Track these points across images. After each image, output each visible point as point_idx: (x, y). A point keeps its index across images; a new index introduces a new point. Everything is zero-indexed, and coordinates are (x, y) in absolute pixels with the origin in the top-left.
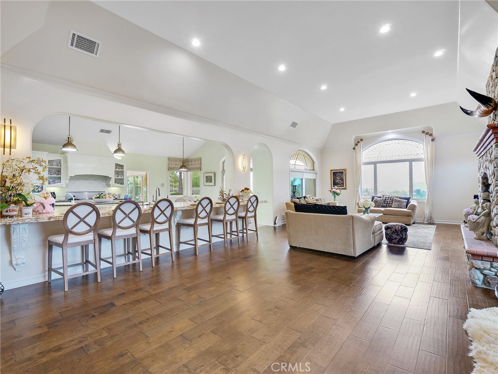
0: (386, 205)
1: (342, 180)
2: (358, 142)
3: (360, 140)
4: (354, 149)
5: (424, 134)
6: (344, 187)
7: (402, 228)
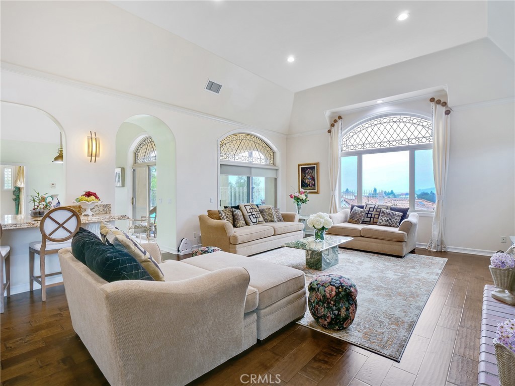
0: (368, 219)
1: (313, 179)
2: (335, 121)
3: (337, 119)
4: (329, 131)
5: (433, 104)
6: (316, 191)
7: (338, 294)
